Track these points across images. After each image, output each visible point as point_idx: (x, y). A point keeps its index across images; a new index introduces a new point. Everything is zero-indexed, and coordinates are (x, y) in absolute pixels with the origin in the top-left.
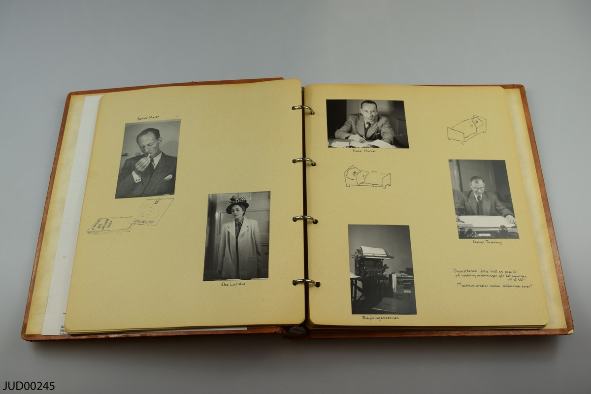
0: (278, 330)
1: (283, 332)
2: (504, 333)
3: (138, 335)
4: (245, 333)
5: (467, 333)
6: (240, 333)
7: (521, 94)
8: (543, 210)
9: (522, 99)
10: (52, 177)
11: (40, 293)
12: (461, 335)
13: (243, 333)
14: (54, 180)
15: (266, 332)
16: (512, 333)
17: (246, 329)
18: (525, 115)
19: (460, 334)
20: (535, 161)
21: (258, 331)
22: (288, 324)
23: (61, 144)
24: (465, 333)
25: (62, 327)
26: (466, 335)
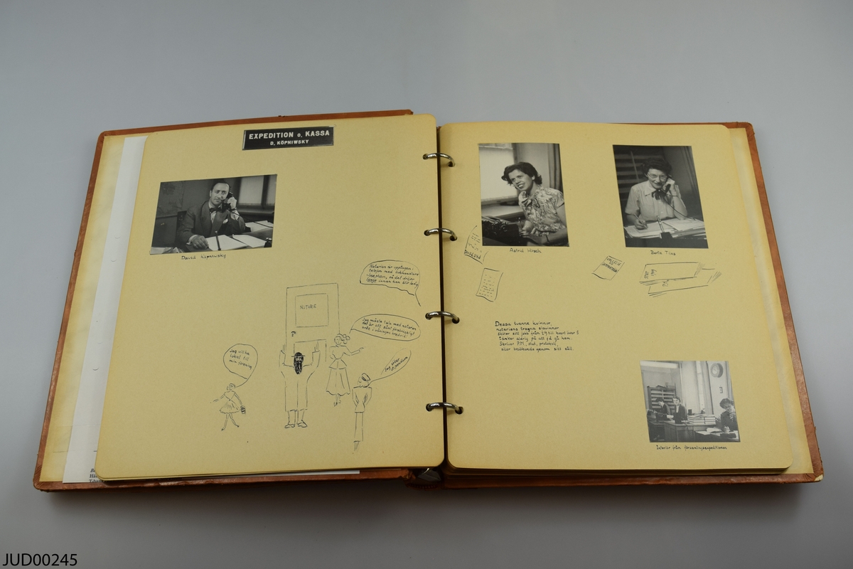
0: (404, 474)
1: (411, 477)
2: (723, 480)
3: (202, 482)
4: (357, 478)
5: (669, 480)
6: (349, 478)
7: (748, 136)
8: (780, 303)
9: (749, 144)
10: (77, 254)
11: (60, 421)
12: (661, 482)
13: (354, 478)
14: (80, 258)
15: (387, 477)
16: (734, 480)
17: (358, 472)
18: (754, 166)
19: (659, 481)
20: (767, 233)
21: (375, 476)
22: (419, 465)
23: (90, 206)
24: (666, 480)
25: (93, 470)
26: (668, 482)
